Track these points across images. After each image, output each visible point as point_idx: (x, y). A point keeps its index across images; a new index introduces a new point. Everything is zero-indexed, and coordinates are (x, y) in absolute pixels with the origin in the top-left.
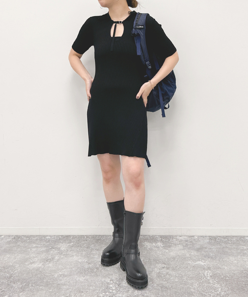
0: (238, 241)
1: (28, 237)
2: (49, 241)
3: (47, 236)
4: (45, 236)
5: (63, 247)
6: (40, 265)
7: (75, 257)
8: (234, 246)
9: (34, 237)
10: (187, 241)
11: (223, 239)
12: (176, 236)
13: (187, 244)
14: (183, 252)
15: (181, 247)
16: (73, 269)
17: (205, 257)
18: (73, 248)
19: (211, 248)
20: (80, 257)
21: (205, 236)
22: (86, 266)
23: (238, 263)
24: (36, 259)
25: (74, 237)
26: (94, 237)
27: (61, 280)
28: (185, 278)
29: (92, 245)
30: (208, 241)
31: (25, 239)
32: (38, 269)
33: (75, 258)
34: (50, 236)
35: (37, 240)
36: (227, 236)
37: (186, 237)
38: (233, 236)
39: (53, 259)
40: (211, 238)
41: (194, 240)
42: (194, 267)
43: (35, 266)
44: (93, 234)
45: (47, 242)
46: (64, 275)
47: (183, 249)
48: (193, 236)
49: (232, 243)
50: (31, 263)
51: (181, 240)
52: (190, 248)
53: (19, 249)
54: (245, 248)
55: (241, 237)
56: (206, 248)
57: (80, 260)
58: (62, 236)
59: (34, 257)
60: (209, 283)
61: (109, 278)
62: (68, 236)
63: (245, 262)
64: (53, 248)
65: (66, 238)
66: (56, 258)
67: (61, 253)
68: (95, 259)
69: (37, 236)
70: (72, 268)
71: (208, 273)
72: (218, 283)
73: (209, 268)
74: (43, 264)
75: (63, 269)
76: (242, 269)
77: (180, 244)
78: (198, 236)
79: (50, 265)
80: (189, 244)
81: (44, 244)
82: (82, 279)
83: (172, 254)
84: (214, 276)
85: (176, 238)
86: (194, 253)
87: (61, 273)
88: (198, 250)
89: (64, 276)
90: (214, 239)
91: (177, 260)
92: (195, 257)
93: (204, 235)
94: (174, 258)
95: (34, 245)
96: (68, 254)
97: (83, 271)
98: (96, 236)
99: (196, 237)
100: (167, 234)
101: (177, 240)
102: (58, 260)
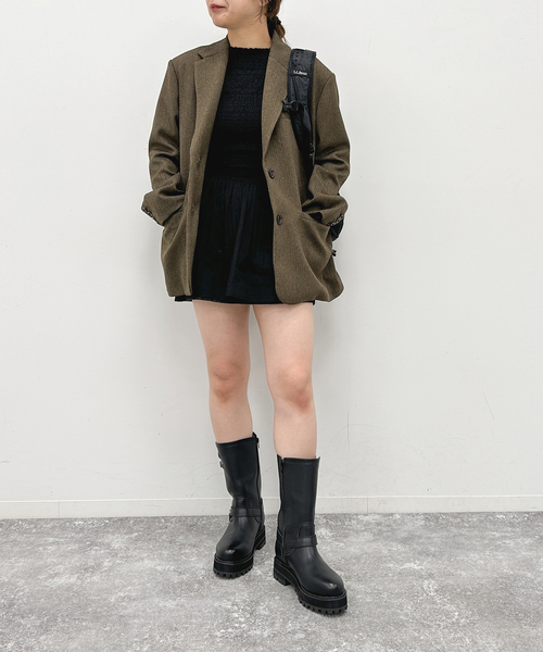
0: (481, 522)
1: (35, 522)
2: (82, 529)
3: (76, 519)
4: (71, 521)
5: (117, 541)
6: (73, 580)
7: (146, 562)
8: (476, 532)
9: (46, 523)
10: (379, 524)
11: (451, 520)
12: (357, 515)
13: (380, 530)
14: (374, 545)
15: (368, 536)
16: (148, 585)
17: (420, 554)
18: (139, 544)
19: (429, 538)
20: (158, 562)
21: (417, 514)
22: (176, 579)
23: (486, 564)
24: (62, 568)
25: (138, 520)
26: (181, 520)
27: (126, 608)
28: (385, 595)
29: (181, 537)
30: (422, 523)
31: (26, 526)
32: (69, 588)
33: (148, 564)
34: (82, 519)
35: (53, 528)
36: (459, 514)
37: (377, 517)
38: (472, 513)
39: (99, 566)
40: (428, 517)
41: (395, 521)
42: (399, 573)
43: (61, 581)
44: (178, 515)
45: (79, 533)
46: (129, 598)
47: (374, 540)
48: (392, 514)
49: (470, 527)
50: (52, 577)
51: (368, 523)
52: (388, 537)
53: (16, 549)
54: (497, 535)
55: (488, 514)
56: (420, 537)
57: (159, 568)
58: (109, 519)
59: (55, 564)
60: (434, 603)
61: (229, 600)
62: (122, 520)
63: (501, 561)
64: (93, 544)
65: (120, 524)
66: (106, 564)
67: (114, 554)
68: (193, 565)
69: (52, 520)
70: (144, 584)
71: (430, 586)
72: (452, 601)
73: (431, 576)
74: (78, 578)
75: (124, 586)
76: (495, 575)
77: (365, 530)
78: (403, 515)
79: (96, 578)
80: (384, 529)
81: (72, 537)
82: (170, 604)
83: (353, 550)
84: (441, 590)
85: (358, 520)
86: (397, 547)
87: (122, 594)
88: (404, 541)
89: (131, 599)
90: (434, 520)
91: (365, 563)
92: (400, 554)
93: (414, 511)
94: (358, 558)
95: (51, 540)
96: (131, 556)
97: (169, 590)
98: (186, 517)
99: (398, 517)
100: (338, 510)
101: (359, 522)
102: (111, 569)
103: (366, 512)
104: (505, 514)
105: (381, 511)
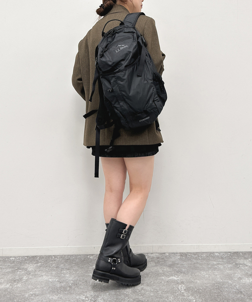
103: (152, 252)
104: (219, 253)
105: (159, 252)
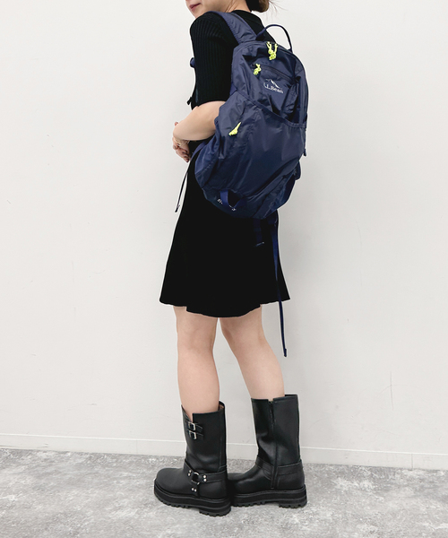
1: (117, 457)
2: (153, 467)
3: (150, 457)
4: (146, 457)
6: (132, 514)
9: (126, 458)
10: (422, 480)
12: (401, 469)
13: (422, 487)
14: (414, 502)
15: (409, 492)
16: (194, 525)
24: (126, 501)
31: (109, 460)
32: (127, 522)
34: (156, 457)
35: (131, 463)
37: (421, 473)
41: (439, 478)
42: (434, 534)
43: (122, 514)
45: (150, 469)
47: (415, 497)
48: (436, 471)
50: (116, 509)
51: (412, 479)
52: (429, 494)
53: (96, 481)
58: (178, 458)
59: (123, 498)
69: (131, 455)
74: (137, 513)
75: (174, 524)
77: (408, 485)
78: (447, 472)
79: (152, 514)
80: (427, 485)
81: (143, 473)
83: (392, 505)
85: (402, 474)
86: (436, 506)
87: (169, 532)
88: (444, 500)
91: (401, 519)
92: (438, 514)
94: (394, 514)
95: (125, 474)
97: (212, 531)
98: (243, 461)
99: (442, 474)
100: (384, 464)
101: (403, 476)
103: (410, 466)
105: (425, 467)
